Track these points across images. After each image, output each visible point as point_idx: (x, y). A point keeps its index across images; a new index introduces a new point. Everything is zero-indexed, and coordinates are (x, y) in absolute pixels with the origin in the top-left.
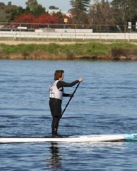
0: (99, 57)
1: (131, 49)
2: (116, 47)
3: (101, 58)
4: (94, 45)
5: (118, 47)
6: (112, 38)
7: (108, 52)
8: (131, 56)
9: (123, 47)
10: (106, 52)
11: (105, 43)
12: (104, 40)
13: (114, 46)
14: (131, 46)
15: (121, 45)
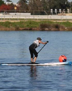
0: (33, 29)
1: (51, 24)
2: (43, 23)
3: (34, 30)
4: (30, 22)
5: (44, 23)
6: (41, 18)
7: (39, 26)
8: (51, 28)
9: (47, 23)
10: (37, 26)
11: (37, 21)
12: (36, 19)
13: (42, 23)
14: (51, 22)
15: (46, 22)
